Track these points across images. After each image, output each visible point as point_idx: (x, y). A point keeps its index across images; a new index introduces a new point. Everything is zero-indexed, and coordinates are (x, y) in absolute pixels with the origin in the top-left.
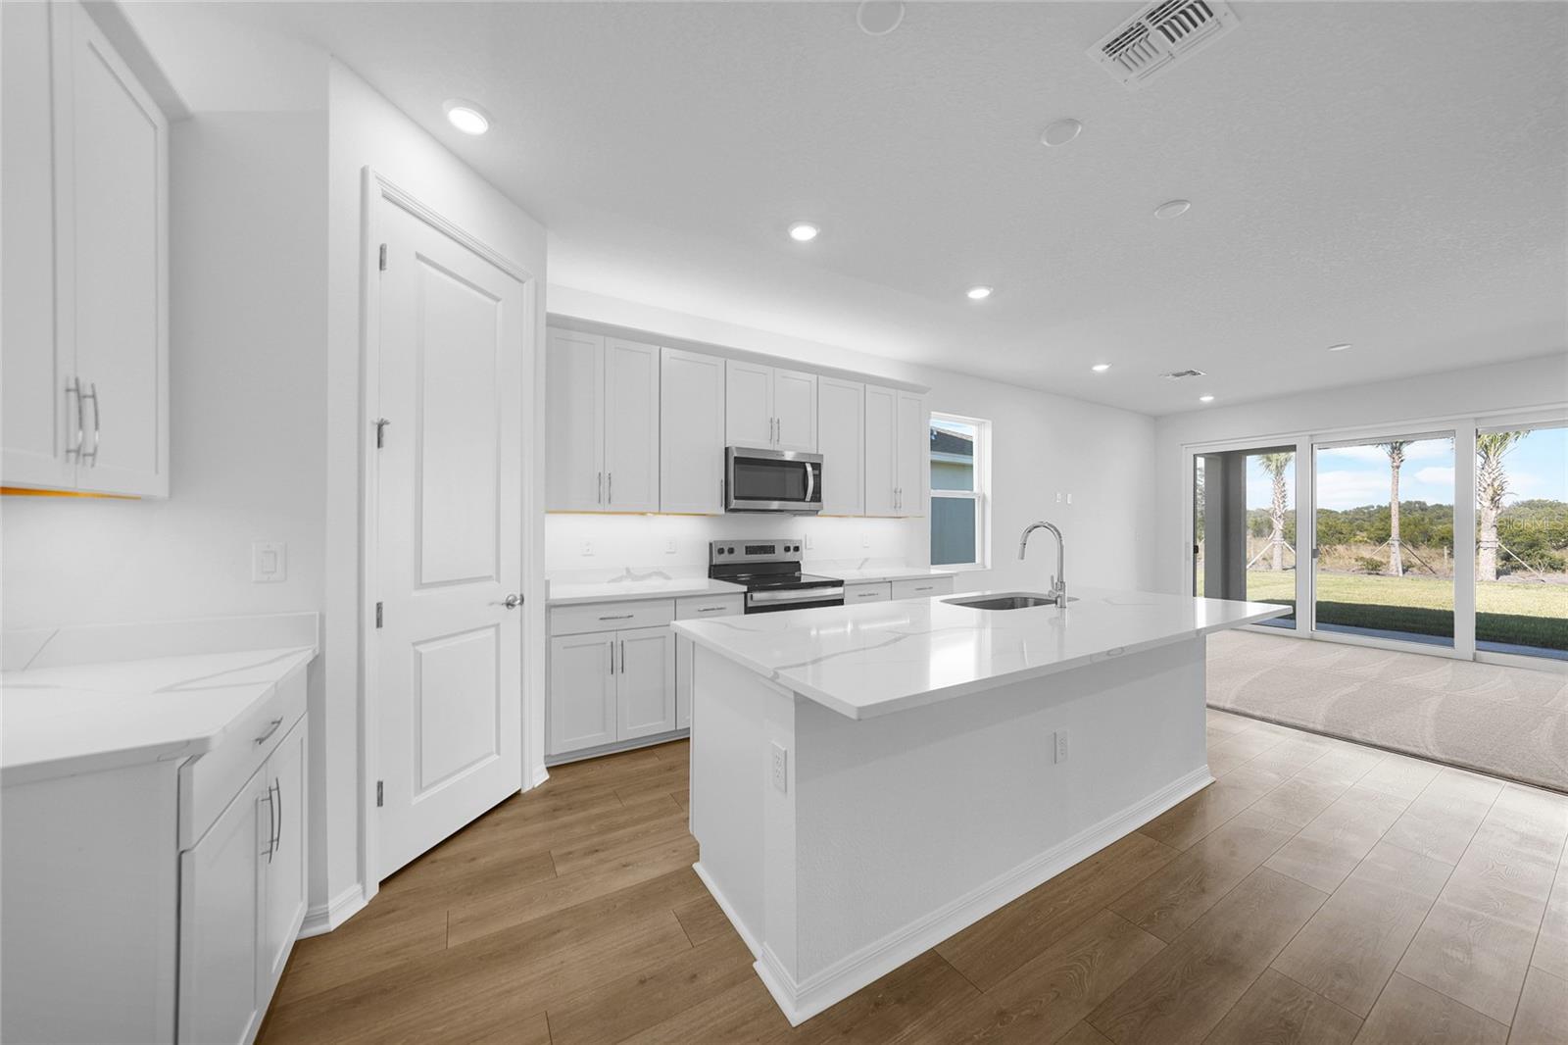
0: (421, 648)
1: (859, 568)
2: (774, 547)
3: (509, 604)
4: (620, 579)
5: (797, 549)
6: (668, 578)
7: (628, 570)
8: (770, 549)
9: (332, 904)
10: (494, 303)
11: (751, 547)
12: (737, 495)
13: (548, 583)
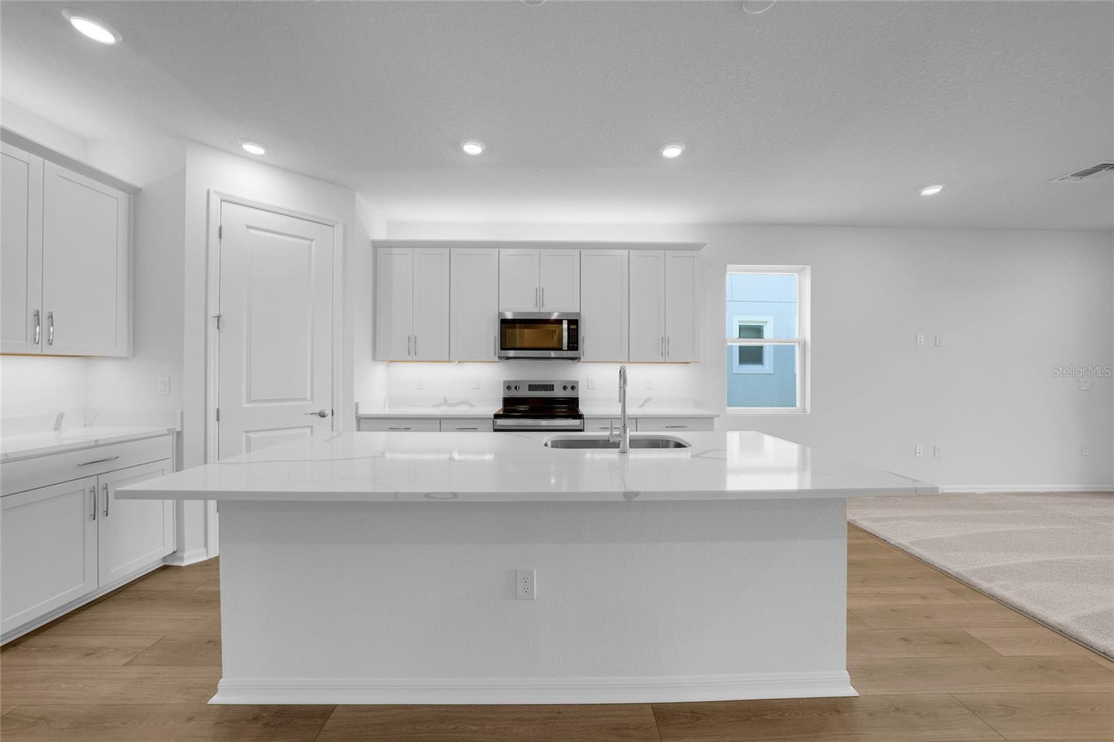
0: (251, 435)
1: (641, 406)
2: (553, 385)
3: (322, 415)
4: (439, 405)
5: (573, 388)
6: (472, 405)
7: (445, 400)
8: (550, 387)
9: (186, 554)
10: (308, 242)
11: (533, 385)
12: (503, 347)
13: (357, 403)
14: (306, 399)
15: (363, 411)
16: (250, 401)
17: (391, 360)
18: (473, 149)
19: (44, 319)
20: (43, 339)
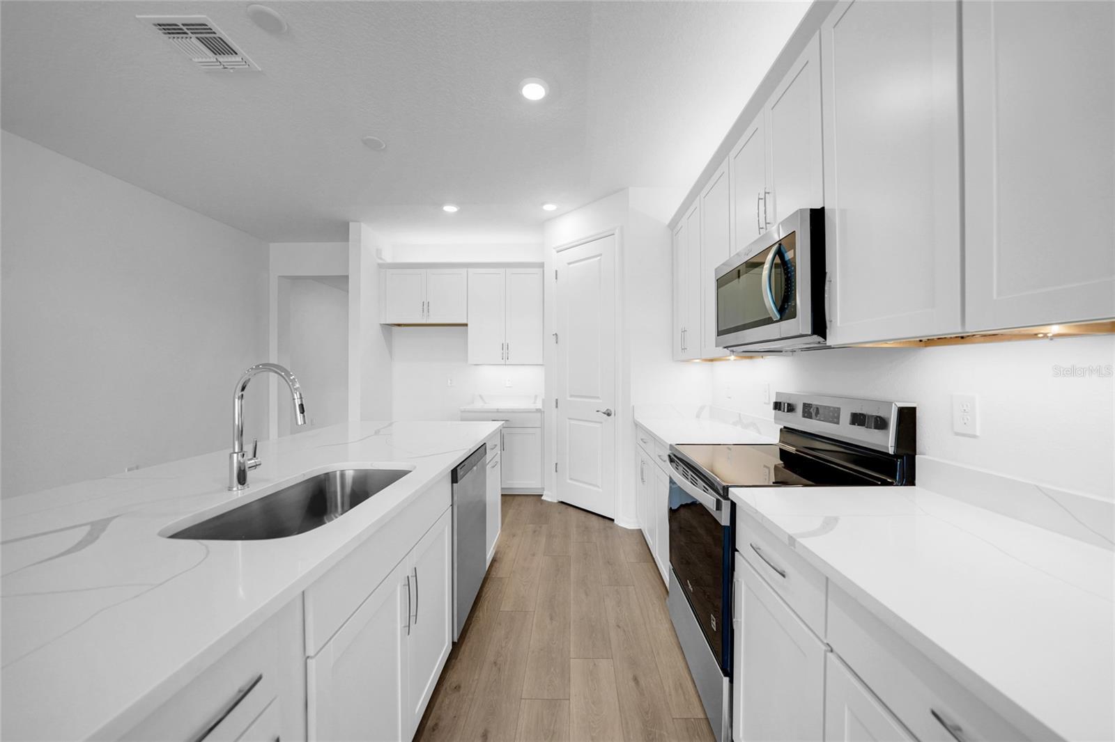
0: (570, 421)
3: (608, 414)
10: (599, 258)
11: (809, 404)
13: (633, 407)
14: (598, 397)
16: (571, 396)
19: (505, 347)
20: (505, 356)
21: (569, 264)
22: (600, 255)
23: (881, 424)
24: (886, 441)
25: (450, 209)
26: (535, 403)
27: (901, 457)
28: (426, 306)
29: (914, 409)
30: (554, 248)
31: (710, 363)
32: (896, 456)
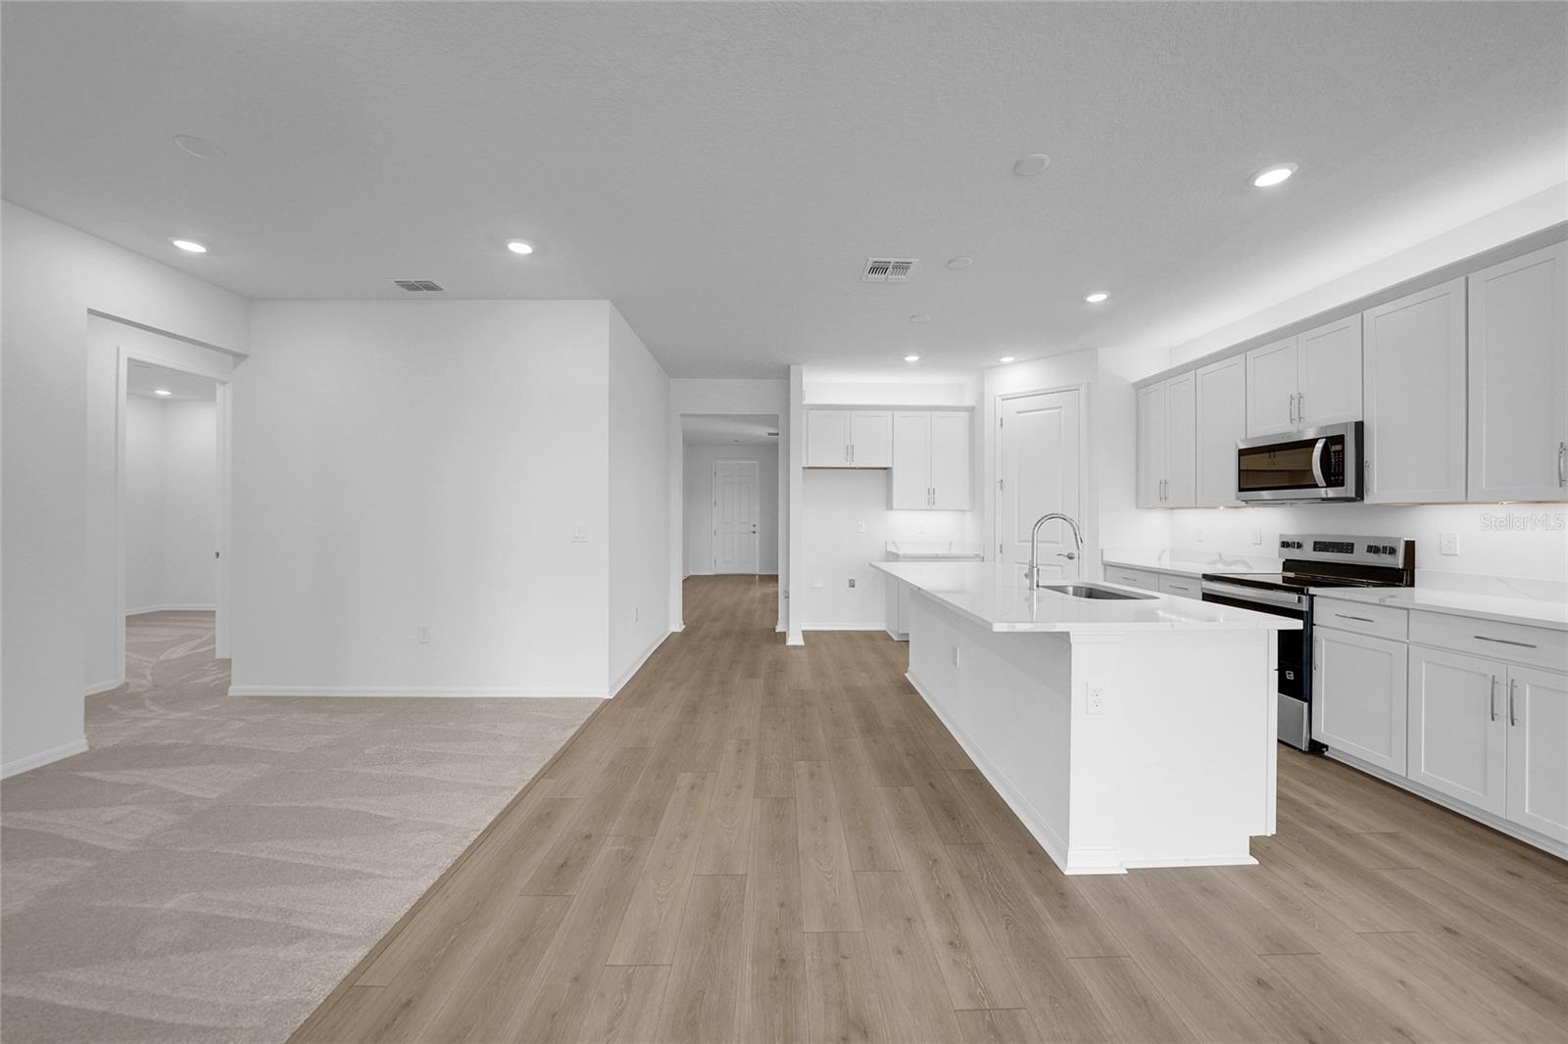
2: (1350, 545)
3: (1070, 557)
4: (1215, 562)
7: (1220, 555)
8: (1347, 548)
10: (1058, 410)
11: (1320, 542)
12: (1242, 487)
13: (1102, 550)
14: (1057, 542)
15: (1110, 558)
16: (1020, 541)
17: (1172, 506)
18: (1097, 298)
19: (931, 492)
20: (931, 502)
21: (1018, 412)
22: (1061, 407)
23: (1393, 551)
24: (1398, 561)
25: (912, 359)
26: (949, 549)
27: (1407, 570)
28: (850, 450)
29: (1414, 542)
30: (1000, 396)
31: (1169, 511)
32: (1403, 570)
